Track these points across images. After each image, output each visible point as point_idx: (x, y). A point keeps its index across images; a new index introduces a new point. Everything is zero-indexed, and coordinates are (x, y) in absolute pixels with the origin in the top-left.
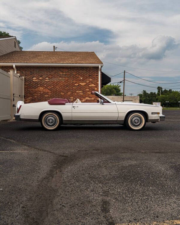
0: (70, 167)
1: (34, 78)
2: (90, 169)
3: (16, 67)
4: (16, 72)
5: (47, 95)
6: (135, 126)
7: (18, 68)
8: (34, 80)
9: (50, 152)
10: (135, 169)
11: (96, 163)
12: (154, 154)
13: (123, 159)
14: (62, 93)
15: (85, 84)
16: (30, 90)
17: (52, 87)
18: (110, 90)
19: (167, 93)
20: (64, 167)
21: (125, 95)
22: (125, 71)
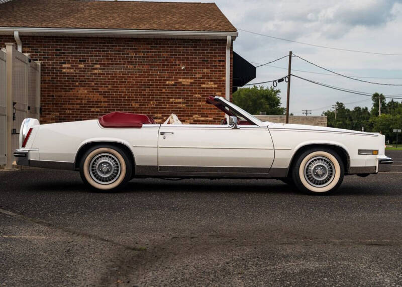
0: (153, 274)
1: (64, 66)
2: (202, 278)
3: (22, 36)
4: (20, 49)
5: (97, 107)
6: (317, 184)
7: (28, 41)
8: (64, 71)
9: (103, 240)
10: (316, 280)
11: (218, 264)
12: (364, 248)
13: (286, 257)
14: (133, 104)
15: (192, 81)
16: (55, 94)
17: (110, 87)
18: (254, 102)
19: (397, 110)
20: (137, 272)
21: (290, 113)
22: (291, 53)
